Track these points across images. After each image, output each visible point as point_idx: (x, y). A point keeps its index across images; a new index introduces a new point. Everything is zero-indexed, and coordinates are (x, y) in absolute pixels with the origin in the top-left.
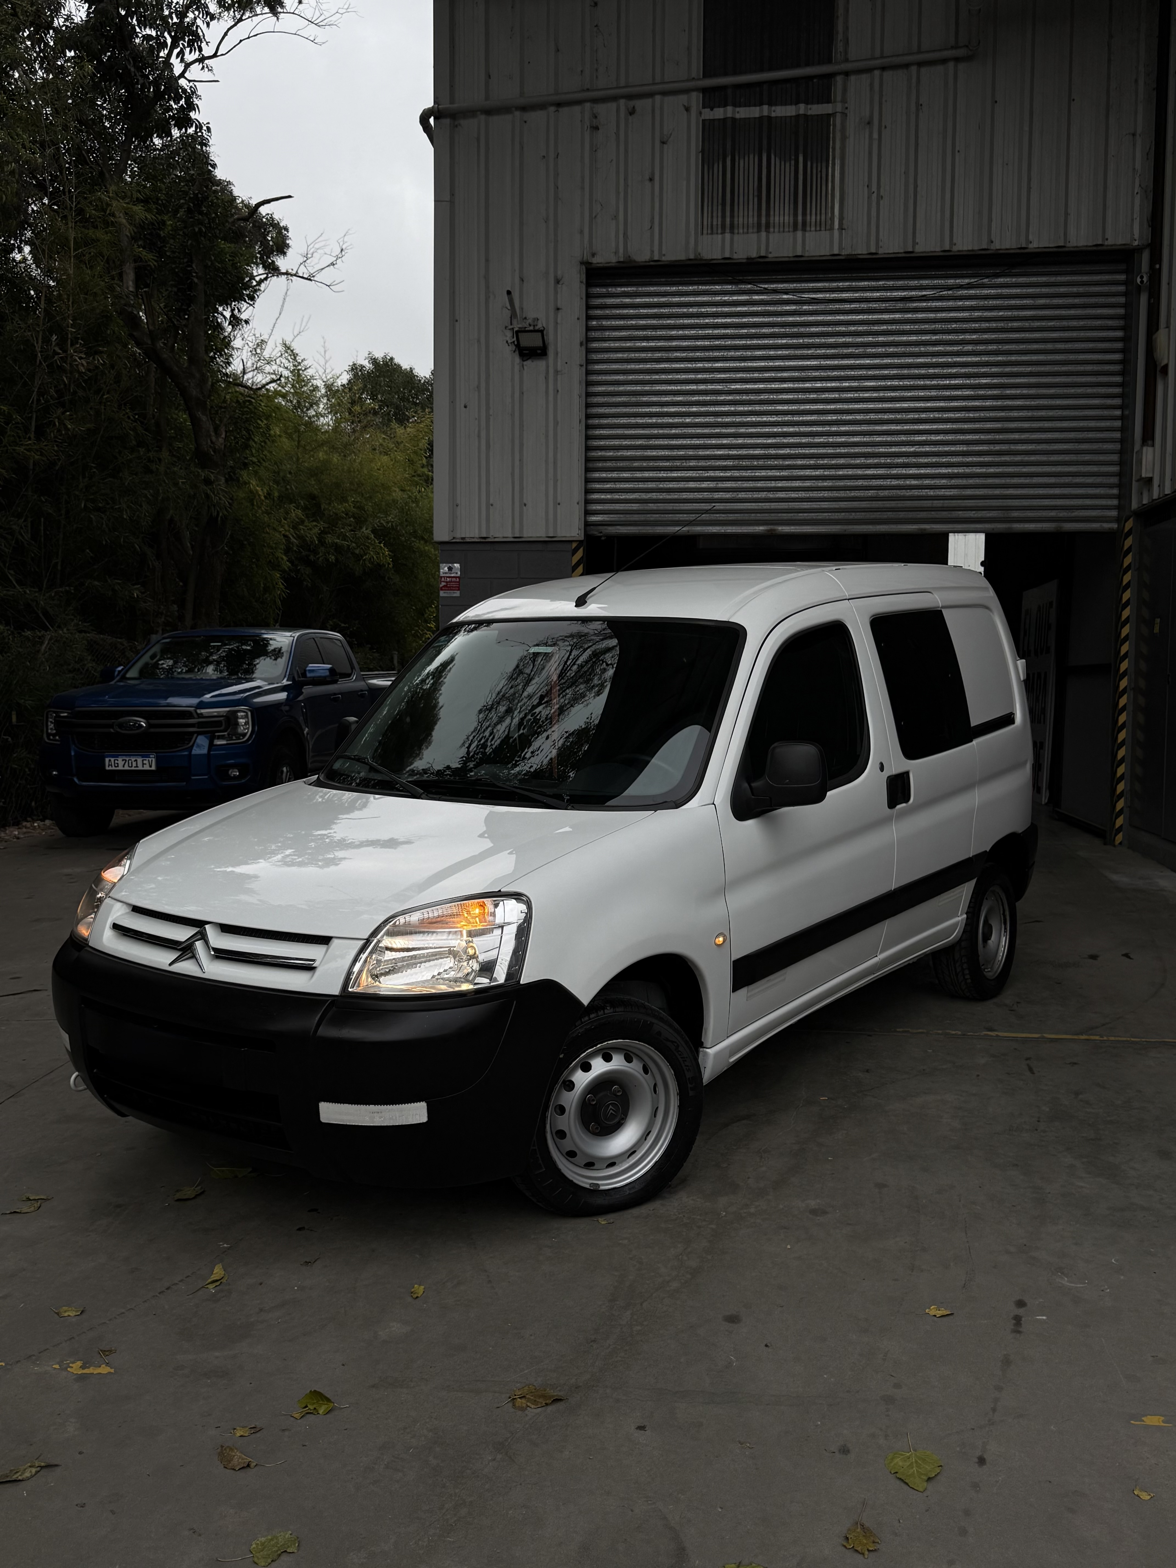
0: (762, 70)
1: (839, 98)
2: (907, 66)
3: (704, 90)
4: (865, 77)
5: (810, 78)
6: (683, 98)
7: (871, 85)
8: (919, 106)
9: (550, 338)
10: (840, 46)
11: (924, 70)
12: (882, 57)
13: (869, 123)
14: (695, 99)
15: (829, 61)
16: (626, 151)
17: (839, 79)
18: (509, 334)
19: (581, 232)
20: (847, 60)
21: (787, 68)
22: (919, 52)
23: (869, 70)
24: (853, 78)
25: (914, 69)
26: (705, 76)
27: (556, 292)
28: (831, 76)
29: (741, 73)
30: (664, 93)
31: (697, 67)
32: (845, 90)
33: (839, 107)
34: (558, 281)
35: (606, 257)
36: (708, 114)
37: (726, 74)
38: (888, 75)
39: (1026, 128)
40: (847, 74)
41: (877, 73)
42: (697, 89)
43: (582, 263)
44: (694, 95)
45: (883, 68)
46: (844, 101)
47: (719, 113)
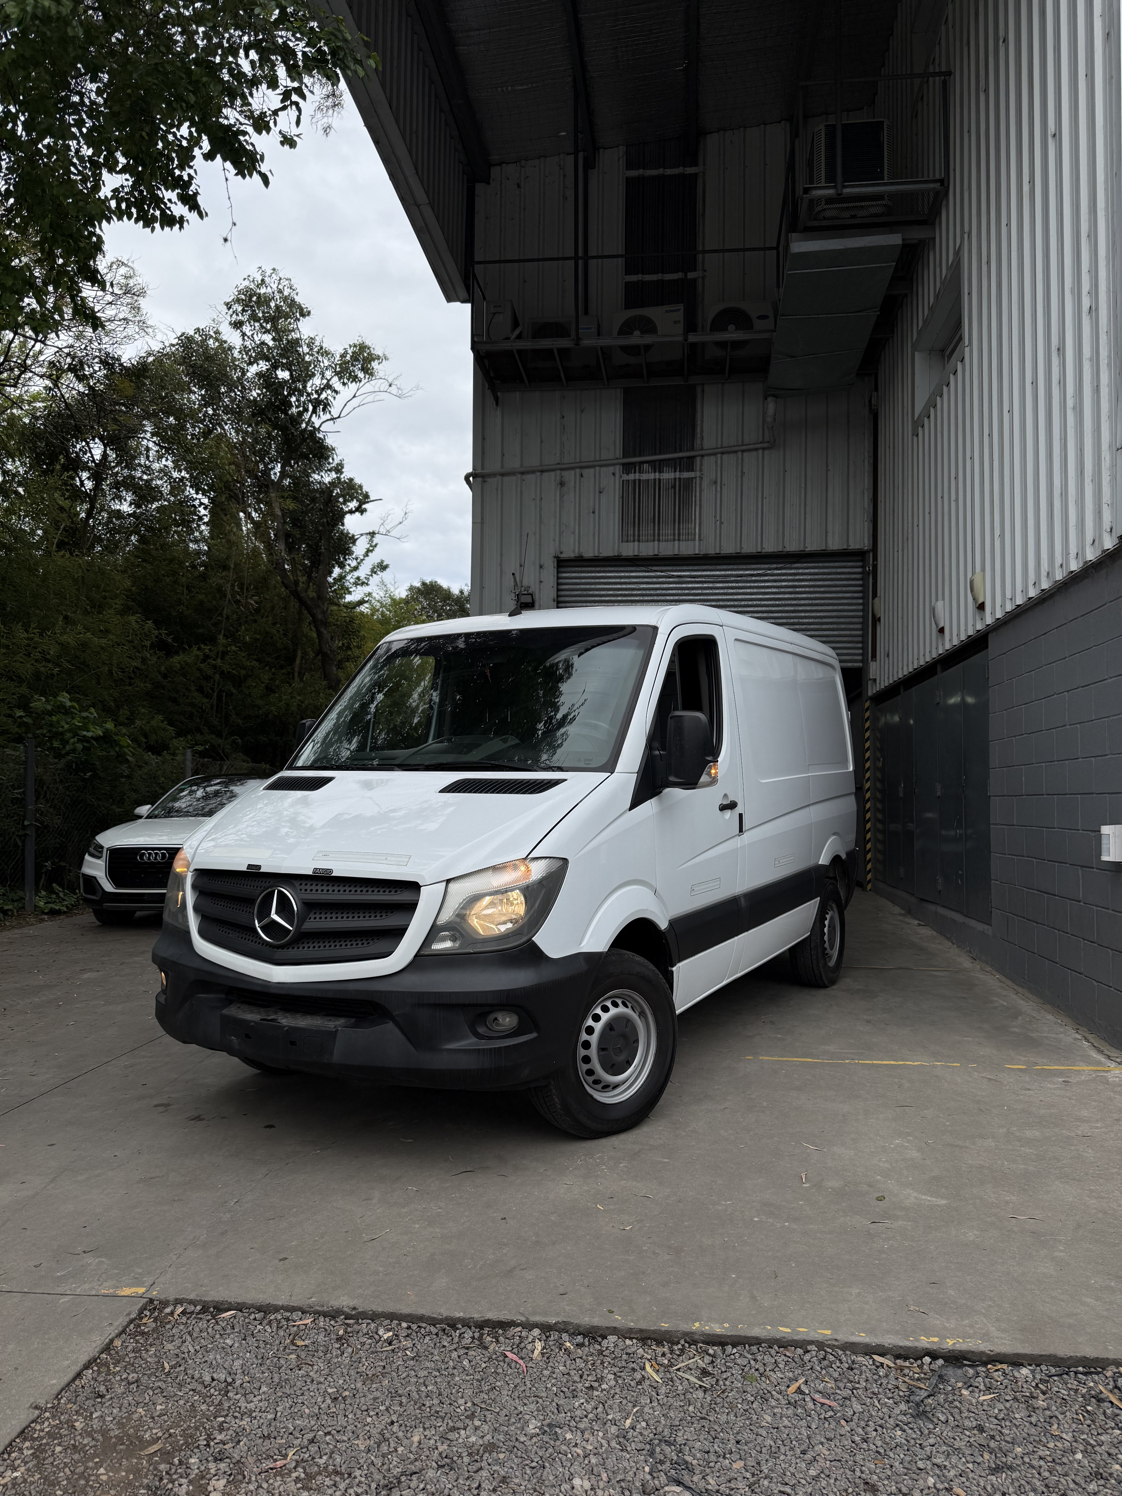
0: (655, 454)
1: (698, 469)
2: (736, 452)
3: (623, 464)
4: (712, 457)
5: (683, 458)
6: (611, 469)
7: (716, 462)
8: (743, 473)
9: (537, 597)
10: (699, 441)
11: (745, 454)
12: (722, 447)
13: (715, 482)
14: (618, 469)
15: (692, 449)
16: (580, 497)
17: (698, 459)
18: (513, 595)
19: (554, 540)
20: (702, 449)
21: (669, 453)
22: (743, 445)
23: (715, 454)
24: (706, 458)
25: (740, 454)
26: (623, 457)
27: (540, 573)
28: (694, 457)
29: (644, 456)
30: (601, 466)
31: (619, 453)
32: (701, 465)
33: (698, 474)
34: (541, 567)
35: (568, 553)
36: (625, 477)
37: (635, 456)
38: (725, 456)
39: (803, 486)
40: (702, 456)
41: (719, 455)
42: (620, 464)
43: (555, 557)
44: (618, 466)
45: (723, 453)
46: (701, 470)
47: (631, 477)
